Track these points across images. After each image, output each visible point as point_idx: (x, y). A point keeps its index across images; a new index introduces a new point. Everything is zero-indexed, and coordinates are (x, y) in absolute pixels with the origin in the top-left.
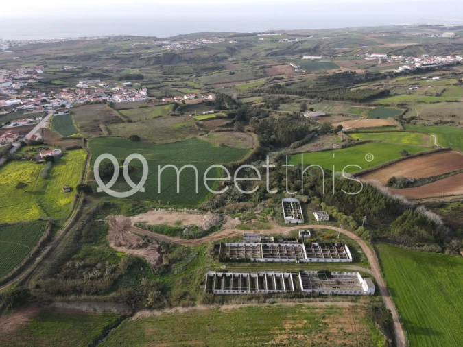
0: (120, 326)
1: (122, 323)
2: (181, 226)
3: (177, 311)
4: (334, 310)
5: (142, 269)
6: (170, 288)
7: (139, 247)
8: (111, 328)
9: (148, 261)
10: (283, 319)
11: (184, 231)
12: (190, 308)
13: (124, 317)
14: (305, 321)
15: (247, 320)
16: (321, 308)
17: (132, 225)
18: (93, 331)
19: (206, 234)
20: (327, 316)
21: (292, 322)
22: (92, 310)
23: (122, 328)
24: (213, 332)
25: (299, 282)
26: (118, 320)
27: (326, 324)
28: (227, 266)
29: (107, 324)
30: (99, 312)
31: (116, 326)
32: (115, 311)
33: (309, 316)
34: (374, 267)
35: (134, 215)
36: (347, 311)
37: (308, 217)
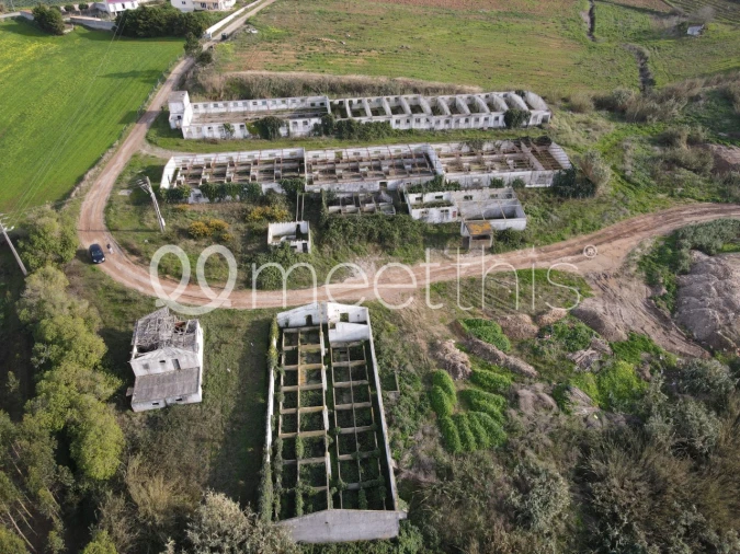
37: (242, 361)
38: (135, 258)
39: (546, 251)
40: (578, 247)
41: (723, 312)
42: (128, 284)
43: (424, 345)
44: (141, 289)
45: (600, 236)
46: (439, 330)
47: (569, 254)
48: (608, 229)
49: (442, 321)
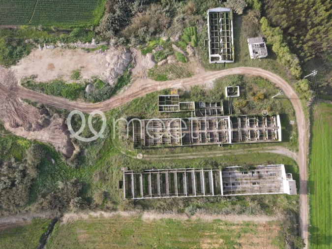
0: (54, 231)
1: (55, 228)
2: (81, 81)
3: (101, 215)
4: (251, 227)
5: (53, 162)
6: (89, 184)
7: (41, 127)
8: (48, 235)
9: (57, 149)
10: (201, 236)
11: (87, 90)
12: (113, 213)
13: (55, 221)
14: (221, 241)
15: (168, 235)
16: (238, 225)
17: (19, 84)
18: (32, 241)
19: (113, 91)
20: (243, 234)
21: (209, 241)
22: (22, 220)
23: (57, 233)
24: (138, 245)
25: (219, 178)
26: (50, 226)
27: (240, 245)
28: (143, 154)
29: (41, 232)
30: (29, 220)
31: (51, 231)
32: (44, 216)
33: (226, 234)
34: (303, 149)
35: (14, 63)
36: (262, 228)
37: (240, 50)
38: (277, 86)
39: (154, 89)
40: (143, 91)
41: (121, 57)
42: (275, 75)
43: (196, 55)
44: (271, 73)
45: (134, 96)
46: (192, 60)
47: (147, 88)
48: (131, 99)
49: (191, 63)
